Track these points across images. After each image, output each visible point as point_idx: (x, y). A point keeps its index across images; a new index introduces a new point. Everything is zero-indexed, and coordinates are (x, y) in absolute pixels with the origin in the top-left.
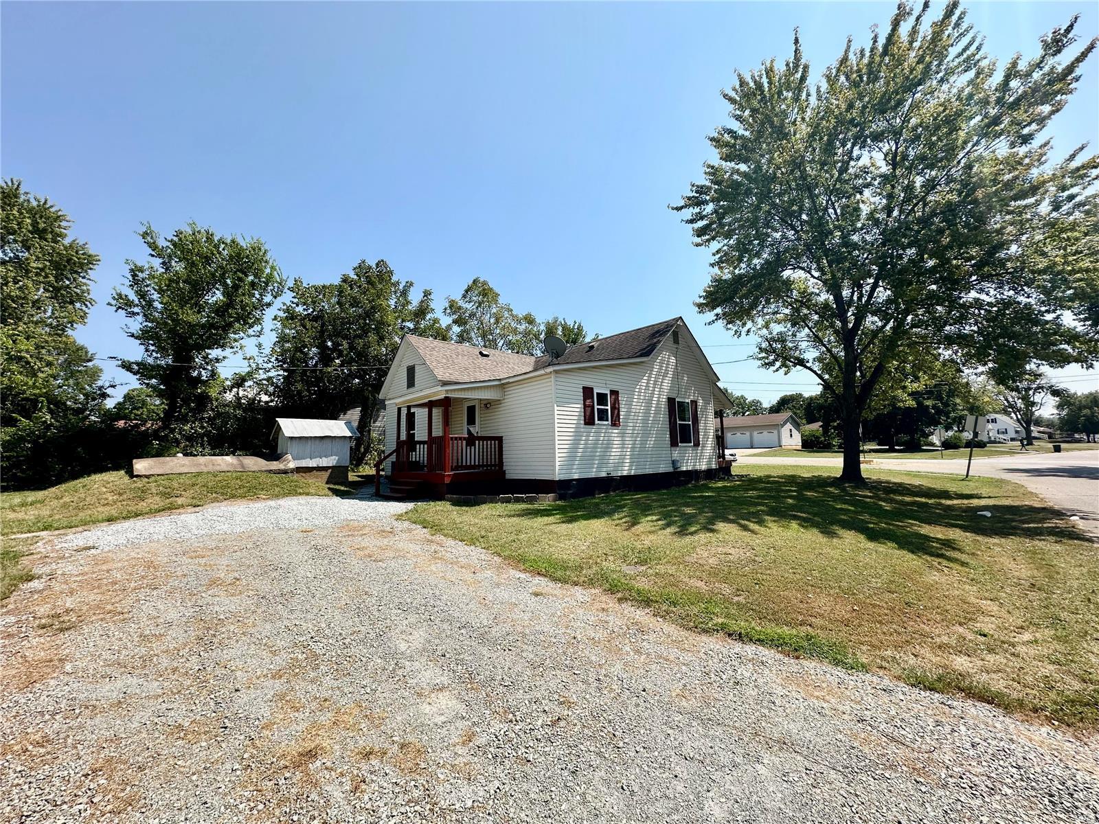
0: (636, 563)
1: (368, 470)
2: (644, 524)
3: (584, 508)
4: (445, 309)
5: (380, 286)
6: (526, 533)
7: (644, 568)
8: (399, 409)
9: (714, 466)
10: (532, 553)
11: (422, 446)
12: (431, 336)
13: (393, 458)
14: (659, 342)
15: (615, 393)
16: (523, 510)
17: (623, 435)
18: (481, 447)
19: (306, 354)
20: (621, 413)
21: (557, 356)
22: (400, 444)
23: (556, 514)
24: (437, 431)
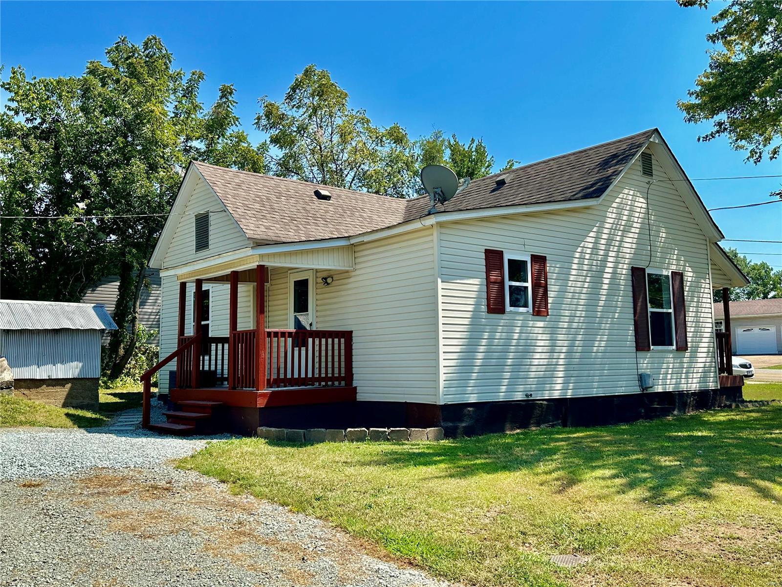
0: (576, 550)
1: (131, 385)
2: (589, 484)
3: (487, 452)
4: (259, 119)
5: (151, 81)
6: (390, 493)
7: (589, 559)
8: (183, 286)
9: (712, 386)
10: (400, 528)
11: (220, 346)
12: (235, 162)
13: (173, 365)
14: (616, 173)
15: (539, 260)
16: (386, 454)
17: (553, 331)
18: (317, 348)
19: (30, 194)
20: (551, 294)
21: (443, 198)
22: (184, 343)
23: (440, 462)
24: (246, 322)
